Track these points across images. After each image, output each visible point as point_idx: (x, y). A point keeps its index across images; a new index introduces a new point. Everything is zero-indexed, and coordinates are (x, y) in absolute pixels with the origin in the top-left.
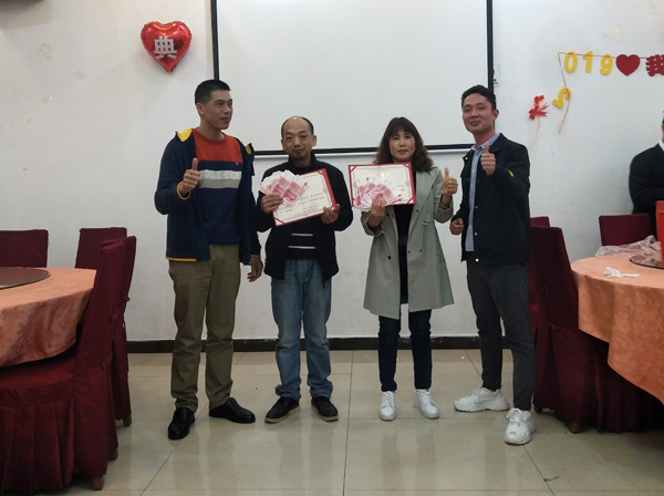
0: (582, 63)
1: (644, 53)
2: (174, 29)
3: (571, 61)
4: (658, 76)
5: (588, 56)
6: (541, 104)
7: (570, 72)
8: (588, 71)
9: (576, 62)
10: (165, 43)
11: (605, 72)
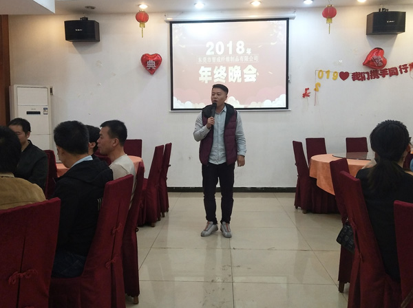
0: (325, 75)
1: (351, 71)
2: (155, 57)
3: (321, 73)
4: (356, 81)
5: (328, 72)
6: (308, 92)
7: (320, 78)
8: (328, 78)
9: (323, 74)
10: (151, 63)
11: (335, 79)
